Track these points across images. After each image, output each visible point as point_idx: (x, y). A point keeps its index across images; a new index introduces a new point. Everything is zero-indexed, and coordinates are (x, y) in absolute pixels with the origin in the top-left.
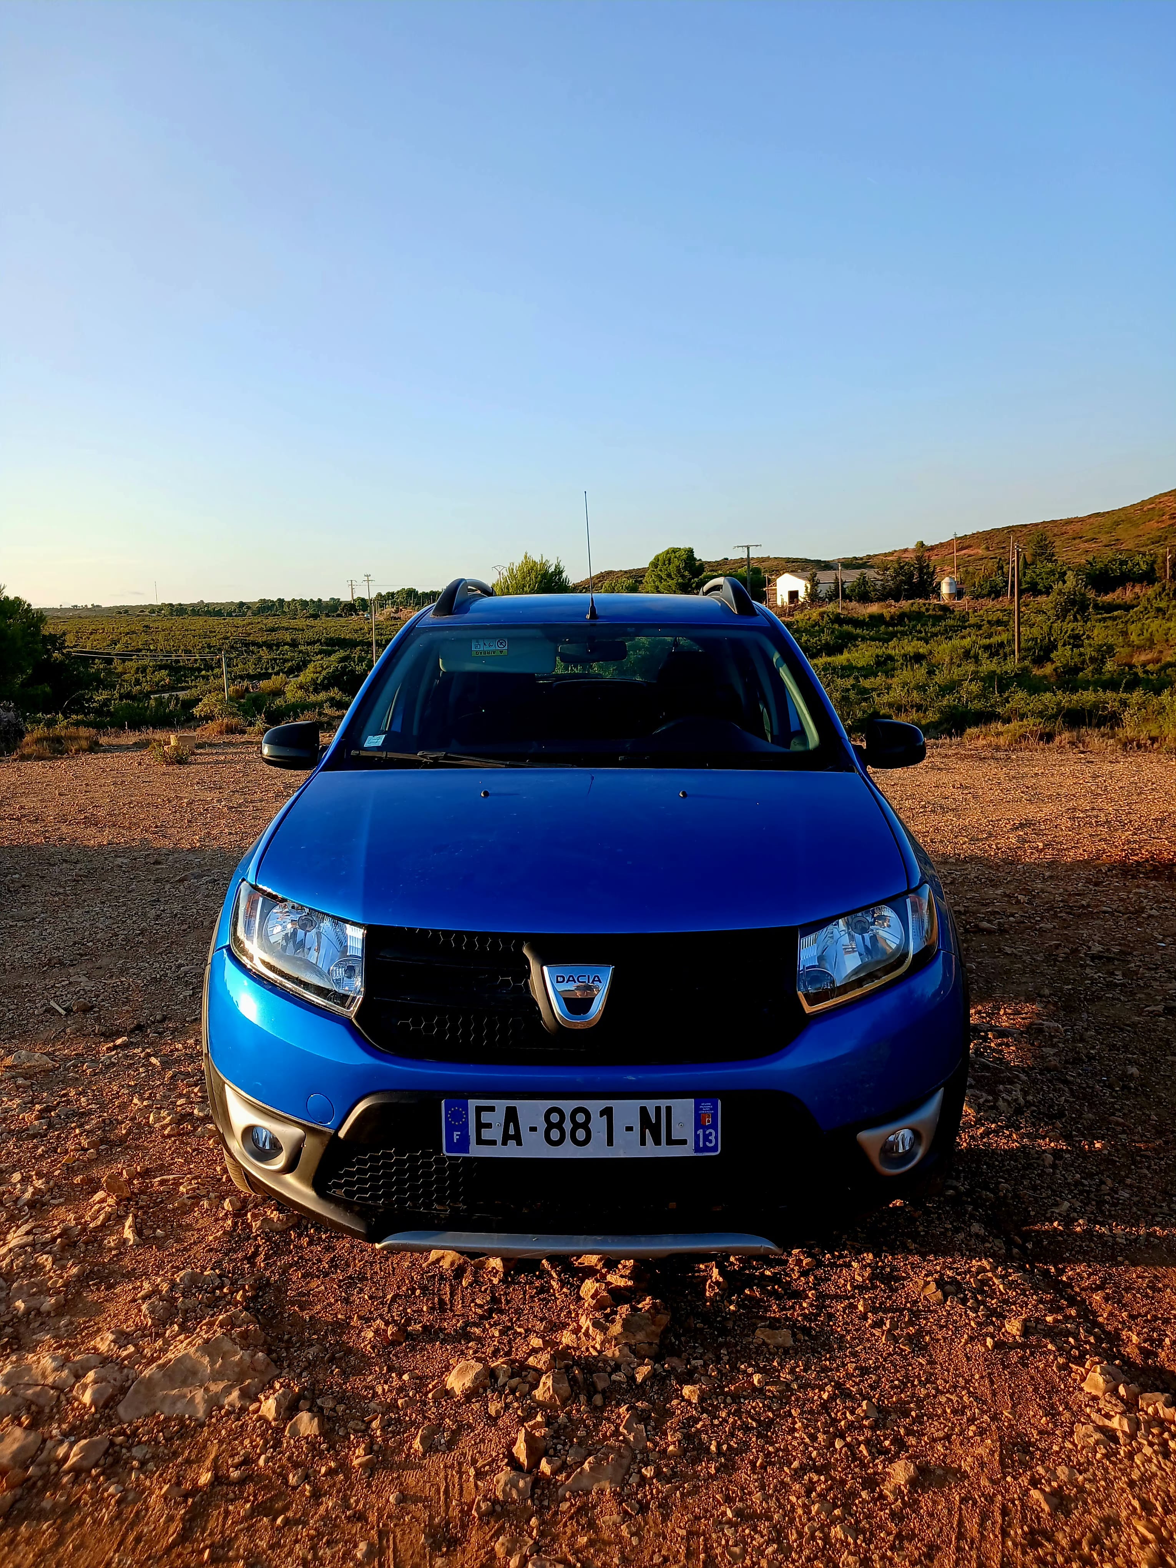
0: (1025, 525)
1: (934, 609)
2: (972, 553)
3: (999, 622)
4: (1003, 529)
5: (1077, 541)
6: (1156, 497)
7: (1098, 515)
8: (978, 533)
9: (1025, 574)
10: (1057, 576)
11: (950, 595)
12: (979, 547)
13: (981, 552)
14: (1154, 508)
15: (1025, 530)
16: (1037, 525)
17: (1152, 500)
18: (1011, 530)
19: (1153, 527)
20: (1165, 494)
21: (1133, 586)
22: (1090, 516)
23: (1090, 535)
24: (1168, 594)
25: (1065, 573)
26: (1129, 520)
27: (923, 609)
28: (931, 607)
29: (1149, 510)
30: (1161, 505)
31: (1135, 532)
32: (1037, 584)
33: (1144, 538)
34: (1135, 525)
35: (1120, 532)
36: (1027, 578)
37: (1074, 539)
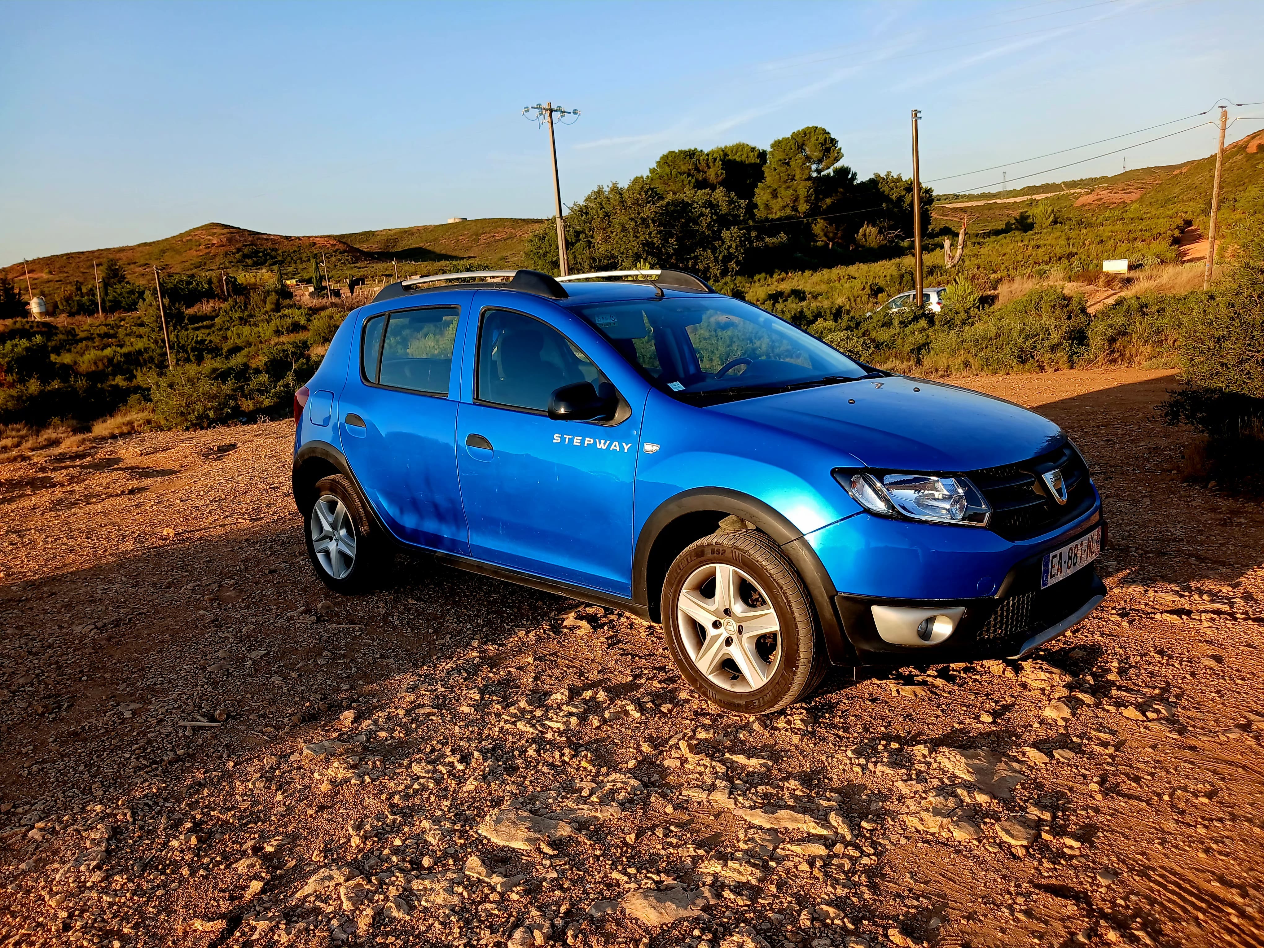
0: (82, 253)
1: (38, 326)
2: (36, 276)
3: (107, 335)
4: (62, 256)
5: (132, 266)
6: (191, 231)
7: (145, 244)
8: (39, 259)
9: (107, 294)
10: (137, 295)
11: (41, 314)
12: (42, 271)
13: (45, 276)
14: (191, 240)
15: (83, 257)
16: (93, 252)
17: (188, 233)
18: (69, 256)
19: (193, 255)
20: (198, 229)
21: (208, 302)
22: (139, 246)
23: (142, 261)
24: (240, 307)
25: (143, 292)
26: (172, 249)
27: (27, 327)
28: (35, 324)
29: (188, 241)
30: (197, 238)
31: (179, 258)
32: (121, 302)
33: (188, 264)
34: (178, 252)
35: (168, 258)
36: (110, 297)
37: (129, 264)
